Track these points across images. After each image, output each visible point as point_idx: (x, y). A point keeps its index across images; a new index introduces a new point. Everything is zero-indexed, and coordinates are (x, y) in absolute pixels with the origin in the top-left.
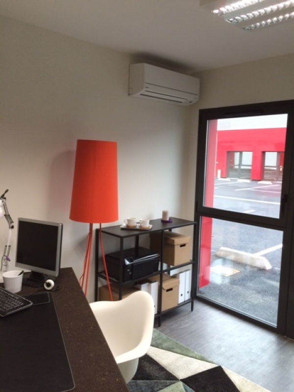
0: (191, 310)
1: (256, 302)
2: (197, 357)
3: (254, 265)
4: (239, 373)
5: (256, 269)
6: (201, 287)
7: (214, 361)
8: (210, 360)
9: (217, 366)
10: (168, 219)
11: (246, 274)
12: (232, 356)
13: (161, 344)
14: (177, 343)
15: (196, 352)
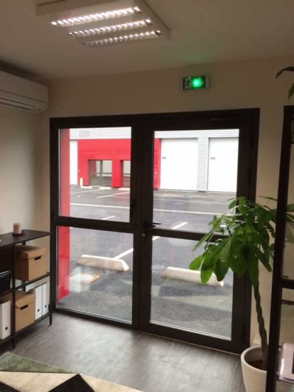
0: (49, 324)
1: (114, 304)
2: (55, 371)
3: (113, 269)
4: (97, 376)
5: (115, 272)
6: (60, 298)
7: (73, 371)
8: (68, 371)
9: (75, 374)
10: (20, 232)
11: (105, 277)
12: (90, 361)
13: (15, 367)
14: (33, 362)
15: (54, 367)
